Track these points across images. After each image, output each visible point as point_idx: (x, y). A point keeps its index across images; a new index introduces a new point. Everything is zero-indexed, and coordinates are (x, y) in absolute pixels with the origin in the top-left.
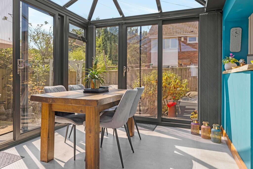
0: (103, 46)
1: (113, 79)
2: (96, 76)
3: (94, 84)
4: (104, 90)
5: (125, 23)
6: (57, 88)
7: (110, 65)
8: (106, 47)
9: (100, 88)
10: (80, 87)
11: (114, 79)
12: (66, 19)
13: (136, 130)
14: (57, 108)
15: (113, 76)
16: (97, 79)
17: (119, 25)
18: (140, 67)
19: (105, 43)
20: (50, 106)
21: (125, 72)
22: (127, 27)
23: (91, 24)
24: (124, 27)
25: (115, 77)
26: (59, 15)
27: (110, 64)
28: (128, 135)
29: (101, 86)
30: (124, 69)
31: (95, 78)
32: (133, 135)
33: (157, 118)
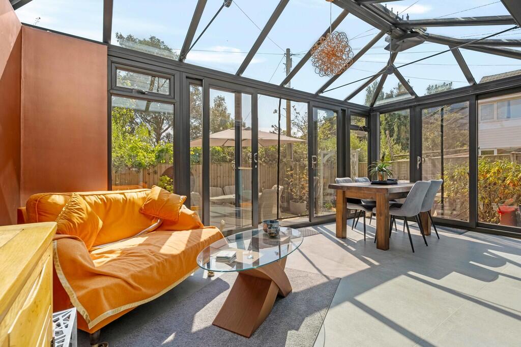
0: (387, 123)
1: (403, 172)
2: (384, 168)
3: (381, 176)
4: (392, 182)
5: (419, 105)
6: (345, 180)
7: (398, 152)
8: (390, 126)
9: (388, 180)
10: (364, 180)
11: (405, 172)
12: (348, 112)
13: (433, 231)
14: (350, 195)
15: (403, 168)
16: (385, 171)
17: (410, 107)
18: (442, 156)
19: (389, 119)
20: (344, 192)
21: (419, 163)
22: (421, 109)
23: (373, 111)
24: (418, 109)
25: (406, 170)
26: (342, 110)
27: (398, 150)
28: (422, 232)
29: (389, 178)
30: (418, 159)
31: (382, 170)
32: (429, 234)
33: (468, 221)
